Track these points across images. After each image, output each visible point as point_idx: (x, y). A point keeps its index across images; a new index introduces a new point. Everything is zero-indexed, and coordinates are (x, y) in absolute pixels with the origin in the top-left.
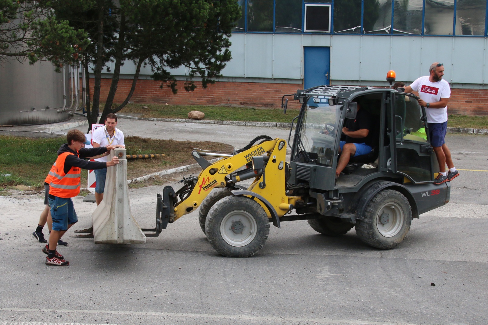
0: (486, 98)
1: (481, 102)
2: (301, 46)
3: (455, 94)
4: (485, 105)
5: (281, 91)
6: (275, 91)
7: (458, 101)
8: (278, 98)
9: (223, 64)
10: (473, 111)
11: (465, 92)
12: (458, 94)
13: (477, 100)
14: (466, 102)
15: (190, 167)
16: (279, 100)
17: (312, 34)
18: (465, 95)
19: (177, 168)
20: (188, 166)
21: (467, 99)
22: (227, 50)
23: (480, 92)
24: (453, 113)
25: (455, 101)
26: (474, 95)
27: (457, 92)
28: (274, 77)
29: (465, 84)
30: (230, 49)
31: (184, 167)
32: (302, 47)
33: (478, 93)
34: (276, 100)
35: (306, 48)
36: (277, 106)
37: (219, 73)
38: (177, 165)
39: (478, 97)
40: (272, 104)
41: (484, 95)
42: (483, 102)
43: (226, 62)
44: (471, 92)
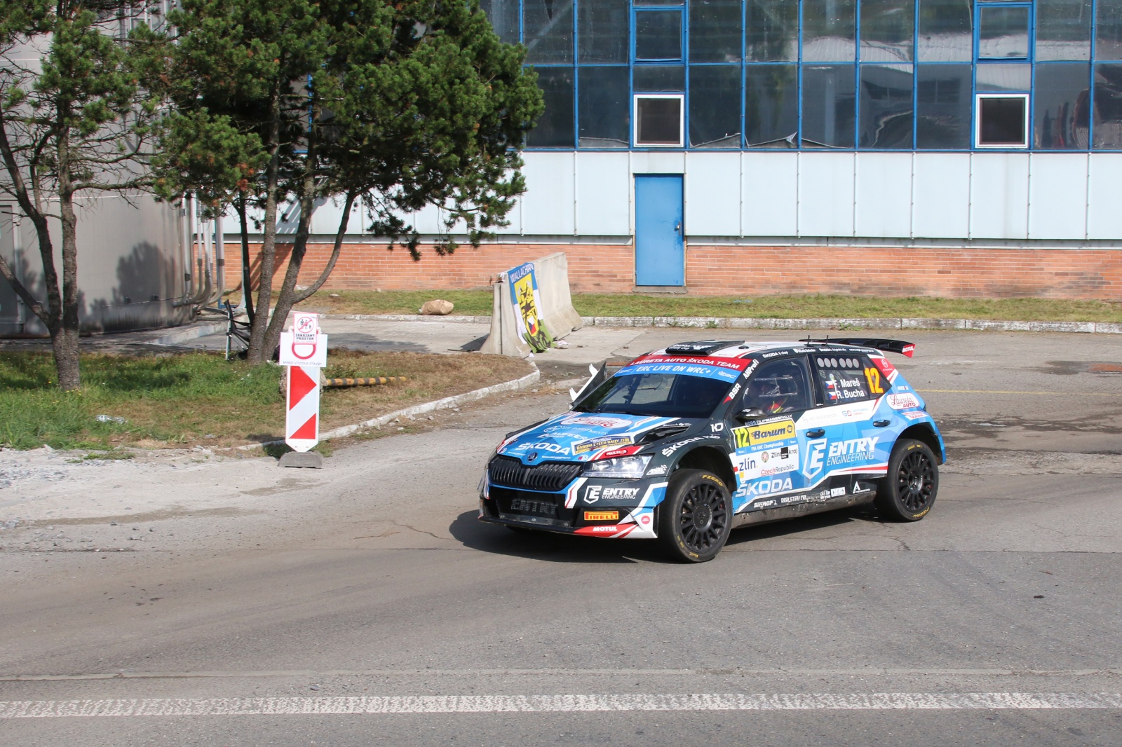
0: (975, 264)
1: (968, 273)
2: (629, 173)
3: (918, 259)
4: (974, 277)
5: (591, 259)
6: (580, 259)
7: (924, 272)
8: (587, 272)
9: (510, 200)
10: (953, 290)
11: (938, 255)
12: (924, 259)
13: (958, 268)
14: (939, 272)
15: (459, 399)
16: (588, 276)
17: (648, 152)
18: (938, 259)
19: (436, 402)
20: (457, 397)
21: (940, 267)
22: (517, 175)
23: (965, 253)
24: (916, 293)
25: (919, 272)
26: (953, 259)
27: (923, 254)
28: (578, 233)
29: (937, 239)
30: (523, 171)
31: (449, 399)
32: (632, 176)
33: (960, 255)
34: (583, 276)
35: (636, 175)
36: (584, 288)
37: (503, 218)
38: (435, 397)
39: (960, 263)
40: (575, 285)
41: (972, 260)
42: (971, 272)
43: (516, 197)
44: (949, 255)
